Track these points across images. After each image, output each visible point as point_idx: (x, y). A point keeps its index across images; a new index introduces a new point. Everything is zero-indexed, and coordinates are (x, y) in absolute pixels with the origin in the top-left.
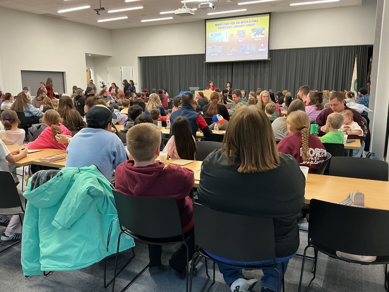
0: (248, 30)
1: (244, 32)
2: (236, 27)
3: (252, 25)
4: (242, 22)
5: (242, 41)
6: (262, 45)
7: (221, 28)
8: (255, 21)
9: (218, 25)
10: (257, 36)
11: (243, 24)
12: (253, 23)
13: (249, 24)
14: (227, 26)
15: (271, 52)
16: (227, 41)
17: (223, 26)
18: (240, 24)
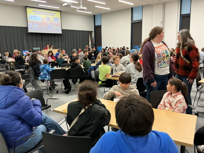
0: (51, 18)
1: (49, 18)
2: (45, 14)
3: (53, 15)
4: (48, 13)
5: (49, 23)
6: (59, 26)
7: (36, 13)
8: (54, 14)
9: (35, 11)
10: (56, 22)
11: (48, 14)
12: (53, 14)
13: (52, 14)
14: (40, 13)
15: (63, 30)
16: (41, 21)
17: (37, 12)
18: (47, 13)
